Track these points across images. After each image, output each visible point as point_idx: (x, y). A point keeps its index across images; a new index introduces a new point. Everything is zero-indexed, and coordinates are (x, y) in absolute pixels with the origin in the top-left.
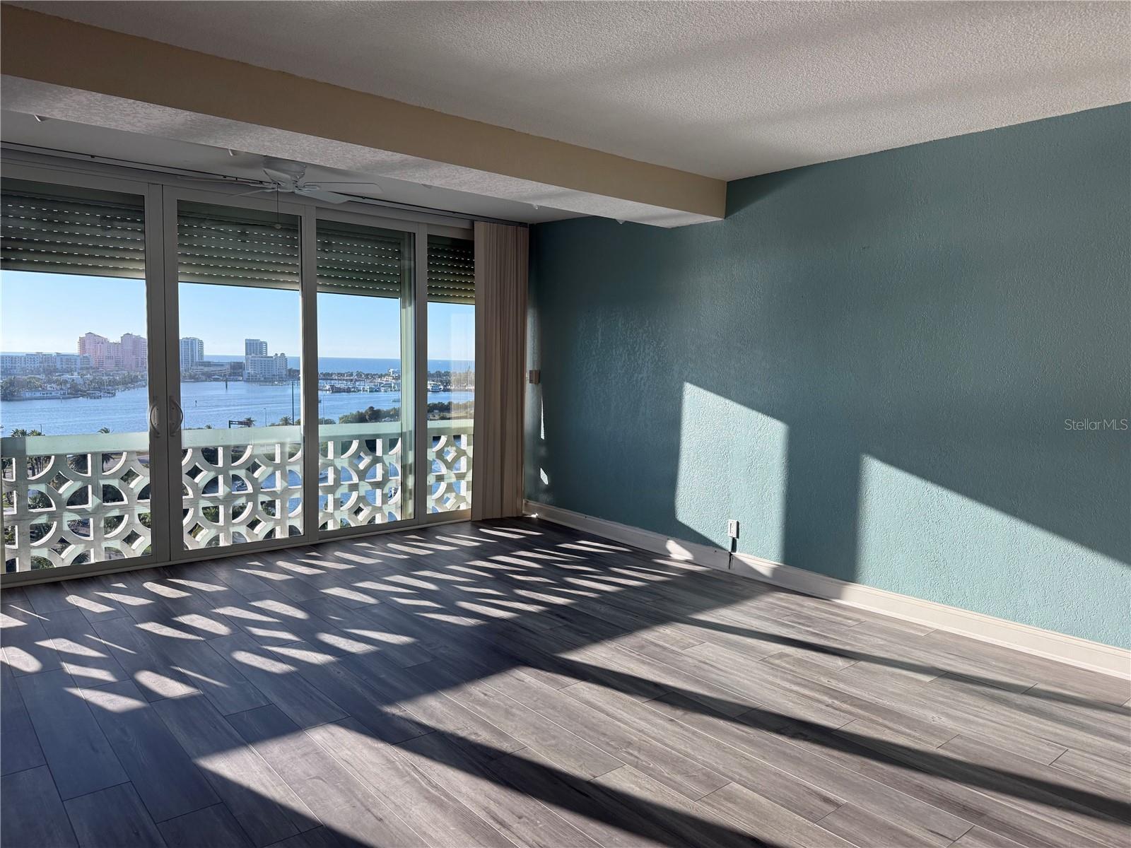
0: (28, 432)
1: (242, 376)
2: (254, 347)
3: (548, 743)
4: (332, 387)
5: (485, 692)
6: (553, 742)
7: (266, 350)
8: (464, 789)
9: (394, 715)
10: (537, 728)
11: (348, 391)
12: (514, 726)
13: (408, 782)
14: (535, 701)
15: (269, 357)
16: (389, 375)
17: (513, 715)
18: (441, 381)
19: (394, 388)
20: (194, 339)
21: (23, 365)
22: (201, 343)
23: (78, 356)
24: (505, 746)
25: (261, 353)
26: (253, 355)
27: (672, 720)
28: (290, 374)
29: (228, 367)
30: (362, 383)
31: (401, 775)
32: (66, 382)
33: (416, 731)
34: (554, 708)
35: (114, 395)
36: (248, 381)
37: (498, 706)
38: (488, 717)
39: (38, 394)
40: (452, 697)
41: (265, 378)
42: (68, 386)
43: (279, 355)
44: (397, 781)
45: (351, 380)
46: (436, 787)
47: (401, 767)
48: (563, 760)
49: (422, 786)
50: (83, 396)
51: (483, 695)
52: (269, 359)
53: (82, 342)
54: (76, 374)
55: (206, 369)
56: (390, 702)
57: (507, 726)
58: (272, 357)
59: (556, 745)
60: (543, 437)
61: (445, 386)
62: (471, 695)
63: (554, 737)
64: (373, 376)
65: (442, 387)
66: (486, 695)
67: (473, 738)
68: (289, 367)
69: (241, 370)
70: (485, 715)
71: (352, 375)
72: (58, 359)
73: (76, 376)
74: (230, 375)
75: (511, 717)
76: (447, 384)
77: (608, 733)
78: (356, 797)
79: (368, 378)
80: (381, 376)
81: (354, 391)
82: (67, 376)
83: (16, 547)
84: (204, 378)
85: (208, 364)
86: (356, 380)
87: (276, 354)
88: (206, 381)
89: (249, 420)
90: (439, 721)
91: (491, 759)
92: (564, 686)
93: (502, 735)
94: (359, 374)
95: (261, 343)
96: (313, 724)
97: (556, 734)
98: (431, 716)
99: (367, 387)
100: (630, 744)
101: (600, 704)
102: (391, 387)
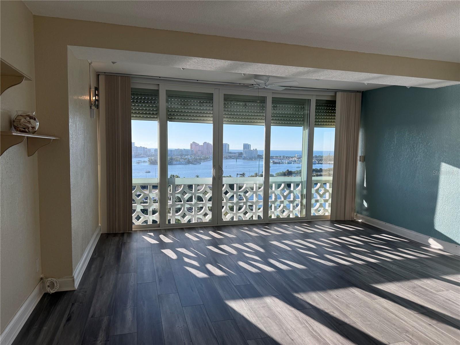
0: (175, 175)
1: (242, 157)
2: (246, 146)
3: (366, 323)
4: (273, 161)
5: (337, 295)
6: (369, 323)
7: (250, 147)
8: (328, 335)
9: (298, 297)
10: (361, 315)
11: (279, 163)
12: (350, 312)
13: (304, 327)
14: (360, 303)
15: (251, 150)
16: (295, 157)
17: (350, 307)
18: (317, 160)
19: (297, 162)
20: (226, 144)
21: (174, 153)
22: (229, 145)
23: (190, 150)
24: (346, 320)
25: (249, 149)
26: (246, 149)
27: (430, 325)
28: (258, 156)
29: (237, 154)
30: (285, 160)
31: (301, 323)
32: (186, 159)
33: (308, 306)
34: (369, 308)
35: (200, 163)
36: (244, 159)
37: (343, 302)
38: (338, 306)
39: (178, 163)
40: (322, 294)
41: (249, 158)
42: (187, 160)
43: (255, 149)
44: (299, 325)
45: (281, 159)
46: (316, 331)
47: (301, 320)
48: (374, 332)
49: (309, 330)
50: (191, 163)
51: (336, 296)
52: (251, 151)
53: (191, 145)
54: (189, 156)
55: (230, 155)
56: (297, 292)
57: (348, 312)
58: (252, 150)
59: (370, 325)
60: (365, 186)
61: (318, 162)
62: (331, 295)
63: (369, 321)
64: (289, 157)
65: (317, 162)
66: (337, 296)
67: (332, 314)
68: (258, 154)
69: (241, 155)
70: (337, 305)
71: (281, 157)
72: (184, 151)
73: (189, 157)
74: (238, 157)
75: (349, 308)
76: (319, 160)
77: (396, 324)
78: (283, 328)
79: (287, 158)
80: (292, 158)
81: (281, 163)
82: (187, 157)
83: (171, 215)
84: (229, 158)
85: (230, 153)
86: (283, 159)
88: (230, 159)
89: (244, 173)
90: (317, 303)
91: (340, 325)
92: (375, 299)
93: (344, 315)
94: (284, 157)
95: (249, 145)
96: (267, 295)
97: (370, 320)
98: (314, 301)
99: (286, 162)
100: (407, 332)
101: (392, 310)
102: (296, 162)
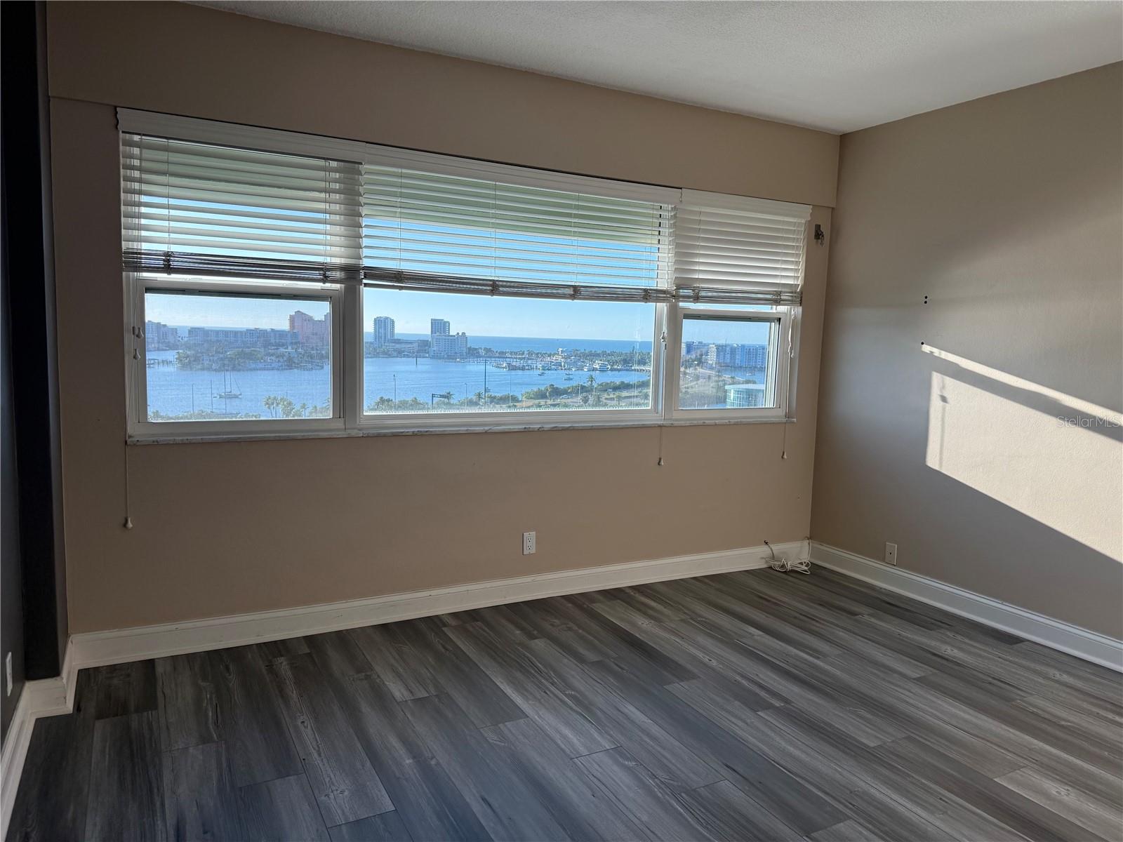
1: (428, 353)
2: (439, 326)
4: (509, 364)
7: (449, 329)
11: (523, 369)
15: (451, 336)
16: (558, 354)
18: (608, 361)
19: (564, 366)
20: (387, 318)
21: (245, 339)
22: (393, 322)
23: (289, 332)
25: (445, 332)
26: (438, 334)
28: (469, 351)
29: (416, 345)
30: (534, 361)
32: (282, 356)
35: (322, 367)
36: (433, 357)
39: (261, 366)
41: (448, 356)
42: (285, 359)
43: (460, 334)
45: (524, 359)
50: (297, 368)
52: (451, 338)
53: (292, 319)
54: (290, 348)
55: (397, 346)
58: (455, 338)
61: (612, 366)
64: (544, 355)
65: (609, 367)
68: (468, 346)
69: (427, 348)
71: (523, 354)
72: (272, 335)
74: (419, 352)
76: (614, 363)
79: (539, 357)
80: (551, 355)
81: (528, 369)
82: (282, 350)
84: (395, 354)
85: (398, 341)
86: (528, 359)
87: (458, 333)
88: (397, 357)
89: (449, 394)
94: (530, 353)
95: (445, 322)
99: (540, 366)
102: (561, 366)
